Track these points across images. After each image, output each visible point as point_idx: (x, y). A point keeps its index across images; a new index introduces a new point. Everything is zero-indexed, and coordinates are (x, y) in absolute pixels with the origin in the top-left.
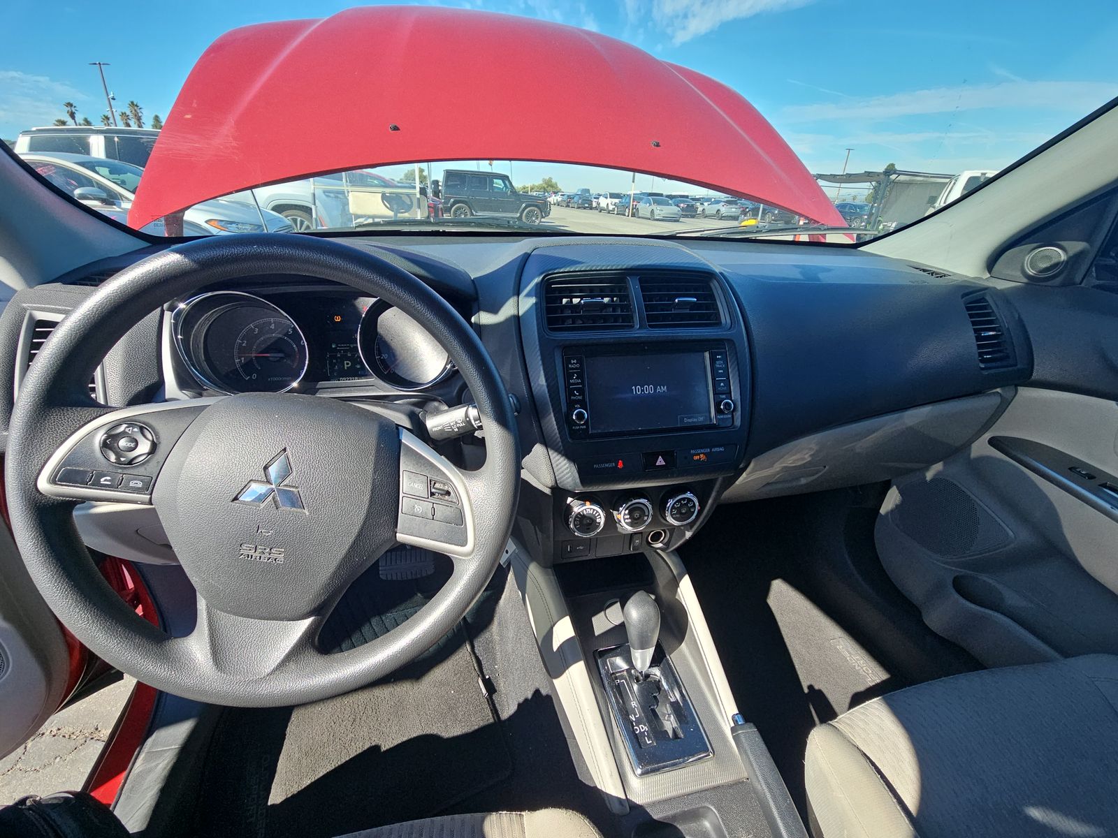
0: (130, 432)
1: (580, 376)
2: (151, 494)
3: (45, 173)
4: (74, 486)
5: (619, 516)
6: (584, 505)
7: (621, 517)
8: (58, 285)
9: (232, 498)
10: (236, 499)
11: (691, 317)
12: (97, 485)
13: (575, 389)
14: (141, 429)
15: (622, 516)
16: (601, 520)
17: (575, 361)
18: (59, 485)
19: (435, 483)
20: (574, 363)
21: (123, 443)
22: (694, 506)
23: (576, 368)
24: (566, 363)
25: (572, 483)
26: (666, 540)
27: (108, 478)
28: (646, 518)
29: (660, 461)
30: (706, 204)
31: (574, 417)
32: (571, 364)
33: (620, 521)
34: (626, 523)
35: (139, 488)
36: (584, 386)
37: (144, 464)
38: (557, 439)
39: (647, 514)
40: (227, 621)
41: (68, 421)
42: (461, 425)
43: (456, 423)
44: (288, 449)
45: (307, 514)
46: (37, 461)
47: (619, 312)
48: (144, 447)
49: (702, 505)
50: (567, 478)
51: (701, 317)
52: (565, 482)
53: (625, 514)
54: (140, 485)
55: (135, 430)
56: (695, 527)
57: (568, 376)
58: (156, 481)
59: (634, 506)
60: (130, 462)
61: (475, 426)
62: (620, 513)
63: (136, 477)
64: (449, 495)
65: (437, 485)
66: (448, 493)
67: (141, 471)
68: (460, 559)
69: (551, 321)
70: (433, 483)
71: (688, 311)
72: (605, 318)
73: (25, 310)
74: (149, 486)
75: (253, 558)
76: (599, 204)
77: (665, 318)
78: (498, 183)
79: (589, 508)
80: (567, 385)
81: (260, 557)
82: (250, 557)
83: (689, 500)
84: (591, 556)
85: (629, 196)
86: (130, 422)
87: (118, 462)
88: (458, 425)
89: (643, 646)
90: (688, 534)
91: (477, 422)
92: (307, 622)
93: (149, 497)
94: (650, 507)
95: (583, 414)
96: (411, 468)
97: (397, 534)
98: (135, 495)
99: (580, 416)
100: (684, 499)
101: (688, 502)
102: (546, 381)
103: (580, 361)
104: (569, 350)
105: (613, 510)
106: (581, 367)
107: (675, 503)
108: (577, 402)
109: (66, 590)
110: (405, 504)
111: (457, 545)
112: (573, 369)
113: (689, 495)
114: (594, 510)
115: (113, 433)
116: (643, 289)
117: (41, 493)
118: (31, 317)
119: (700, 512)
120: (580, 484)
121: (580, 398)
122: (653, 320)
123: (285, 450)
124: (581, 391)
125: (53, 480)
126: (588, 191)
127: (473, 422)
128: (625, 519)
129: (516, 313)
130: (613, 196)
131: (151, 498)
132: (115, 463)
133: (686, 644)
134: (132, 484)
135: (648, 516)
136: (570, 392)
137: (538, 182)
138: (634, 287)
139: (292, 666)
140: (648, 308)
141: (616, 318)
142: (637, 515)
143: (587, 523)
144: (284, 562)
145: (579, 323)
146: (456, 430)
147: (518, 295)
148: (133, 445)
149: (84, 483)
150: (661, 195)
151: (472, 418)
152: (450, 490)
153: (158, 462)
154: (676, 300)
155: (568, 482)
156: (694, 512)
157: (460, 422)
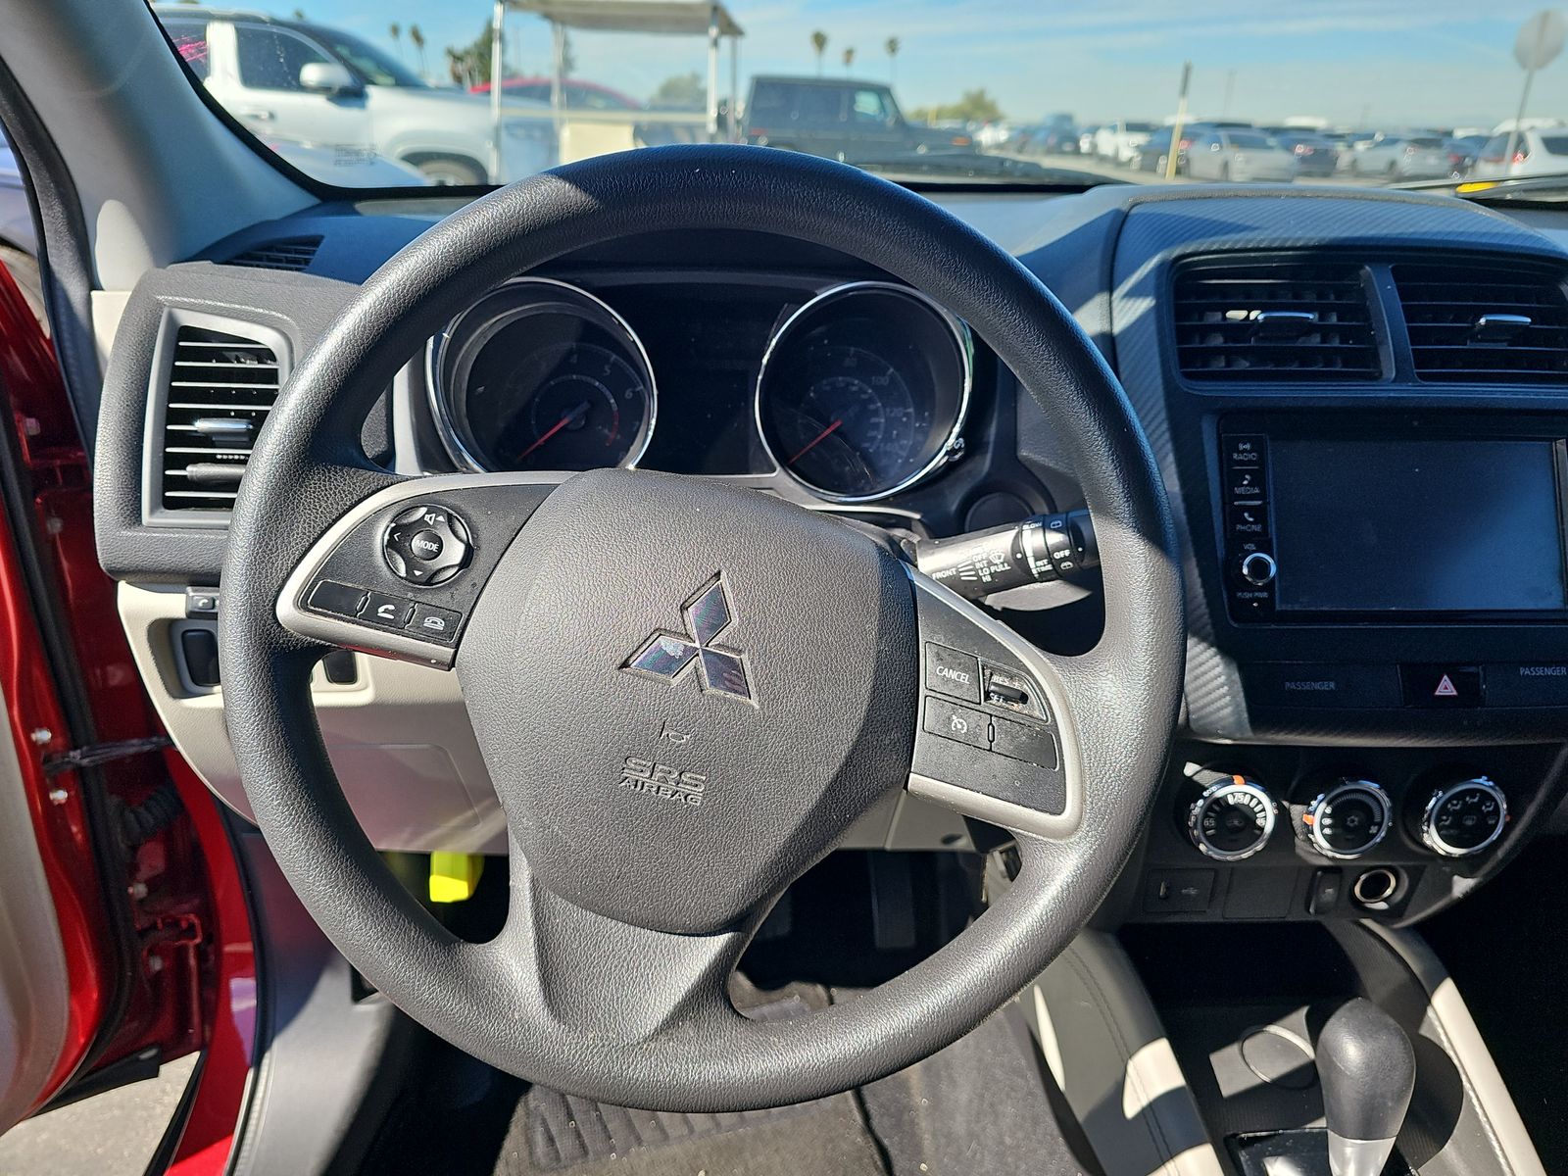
0: (431, 523)
1: (1258, 480)
2: (457, 646)
3: (192, 55)
4: (335, 618)
5: (1308, 819)
6: (1231, 782)
7: (1315, 821)
8: (206, 265)
9: (619, 662)
10: (625, 665)
11: (1510, 360)
12: (371, 619)
13: (1249, 509)
14: (450, 519)
15: (1316, 817)
16: (1268, 822)
17: (1248, 446)
18: (312, 611)
19: (991, 675)
20: (1245, 451)
21: (418, 544)
22: (1497, 810)
23: (1250, 462)
24: (1226, 448)
25: (1231, 720)
26: (1400, 896)
27: (391, 607)
28: (1374, 830)
29: (1446, 688)
30: (1361, 146)
31: (1245, 571)
32: (1239, 452)
33: (1309, 830)
34: (1324, 835)
35: (437, 632)
36: (1266, 504)
37: (453, 583)
38: (1201, 616)
39: (1377, 819)
40: (569, 916)
41: (335, 492)
42: (1000, 568)
43: (990, 564)
44: (724, 574)
45: (757, 707)
46: (282, 562)
47: (1336, 343)
48: (454, 552)
49: (1515, 813)
50: (1219, 709)
51: (1533, 360)
52: (1214, 718)
53: (1324, 815)
54: (440, 626)
55: (441, 518)
56: (1487, 867)
57: (1230, 477)
58: (468, 620)
59: (1344, 798)
60: (430, 581)
61: (1034, 571)
62: (1313, 813)
63: (436, 610)
64: (1025, 702)
65: (996, 679)
66: (1023, 698)
67: (443, 599)
68: (1046, 843)
69: (1186, 358)
70: (987, 672)
71: (1503, 346)
72: (1307, 356)
73: (160, 305)
74: (454, 633)
75: (646, 788)
76: (1094, 146)
77: (1448, 358)
78: (867, 104)
79: (1240, 792)
80: (1228, 496)
81: (659, 788)
82: (640, 784)
83: (1486, 796)
84: (1214, 915)
85: (1170, 130)
86: (431, 502)
87: (410, 578)
88: (993, 569)
89: (1368, 1130)
90: (1462, 885)
91: (1039, 563)
92: (720, 942)
93: (453, 650)
94: (1386, 802)
95: (1267, 566)
96: (940, 639)
97: (911, 775)
98: (430, 645)
99: (1259, 568)
100: (1472, 792)
101: (1481, 802)
102: (1183, 485)
103: (1258, 447)
104: (1235, 420)
105: (1292, 802)
106: (1261, 461)
107: (1449, 800)
108: (1249, 537)
109: (305, 817)
110: (928, 714)
111: (1042, 811)
112: (1241, 463)
113: (1483, 782)
114: (1253, 797)
115: (405, 522)
116: (1404, 294)
117: (280, 625)
118: (171, 319)
119: (1508, 828)
120: (1248, 726)
121: (1257, 528)
122: (1426, 363)
123: (718, 575)
124: (1259, 514)
125: (303, 603)
126: (1067, 118)
127: (1031, 561)
128: (1322, 827)
129: (1106, 328)
130: (1132, 128)
131: (456, 653)
132: (406, 579)
133: (1459, 1148)
134: (427, 623)
135: (1380, 825)
136: (1233, 516)
137: (954, 98)
138: (1382, 289)
139: (688, 1029)
140: (1416, 336)
141: (1329, 357)
142: (1354, 820)
143: (1234, 823)
144: (702, 803)
145: (1244, 365)
146: (989, 579)
147: (1111, 290)
148: (435, 547)
149: (349, 613)
150: (1247, 126)
151: (1029, 554)
152: (1026, 688)
153: (474, 585)
154: (1482, 321)
155: (1221, 719)
156: (1494, 827)
157: (997, 561)
